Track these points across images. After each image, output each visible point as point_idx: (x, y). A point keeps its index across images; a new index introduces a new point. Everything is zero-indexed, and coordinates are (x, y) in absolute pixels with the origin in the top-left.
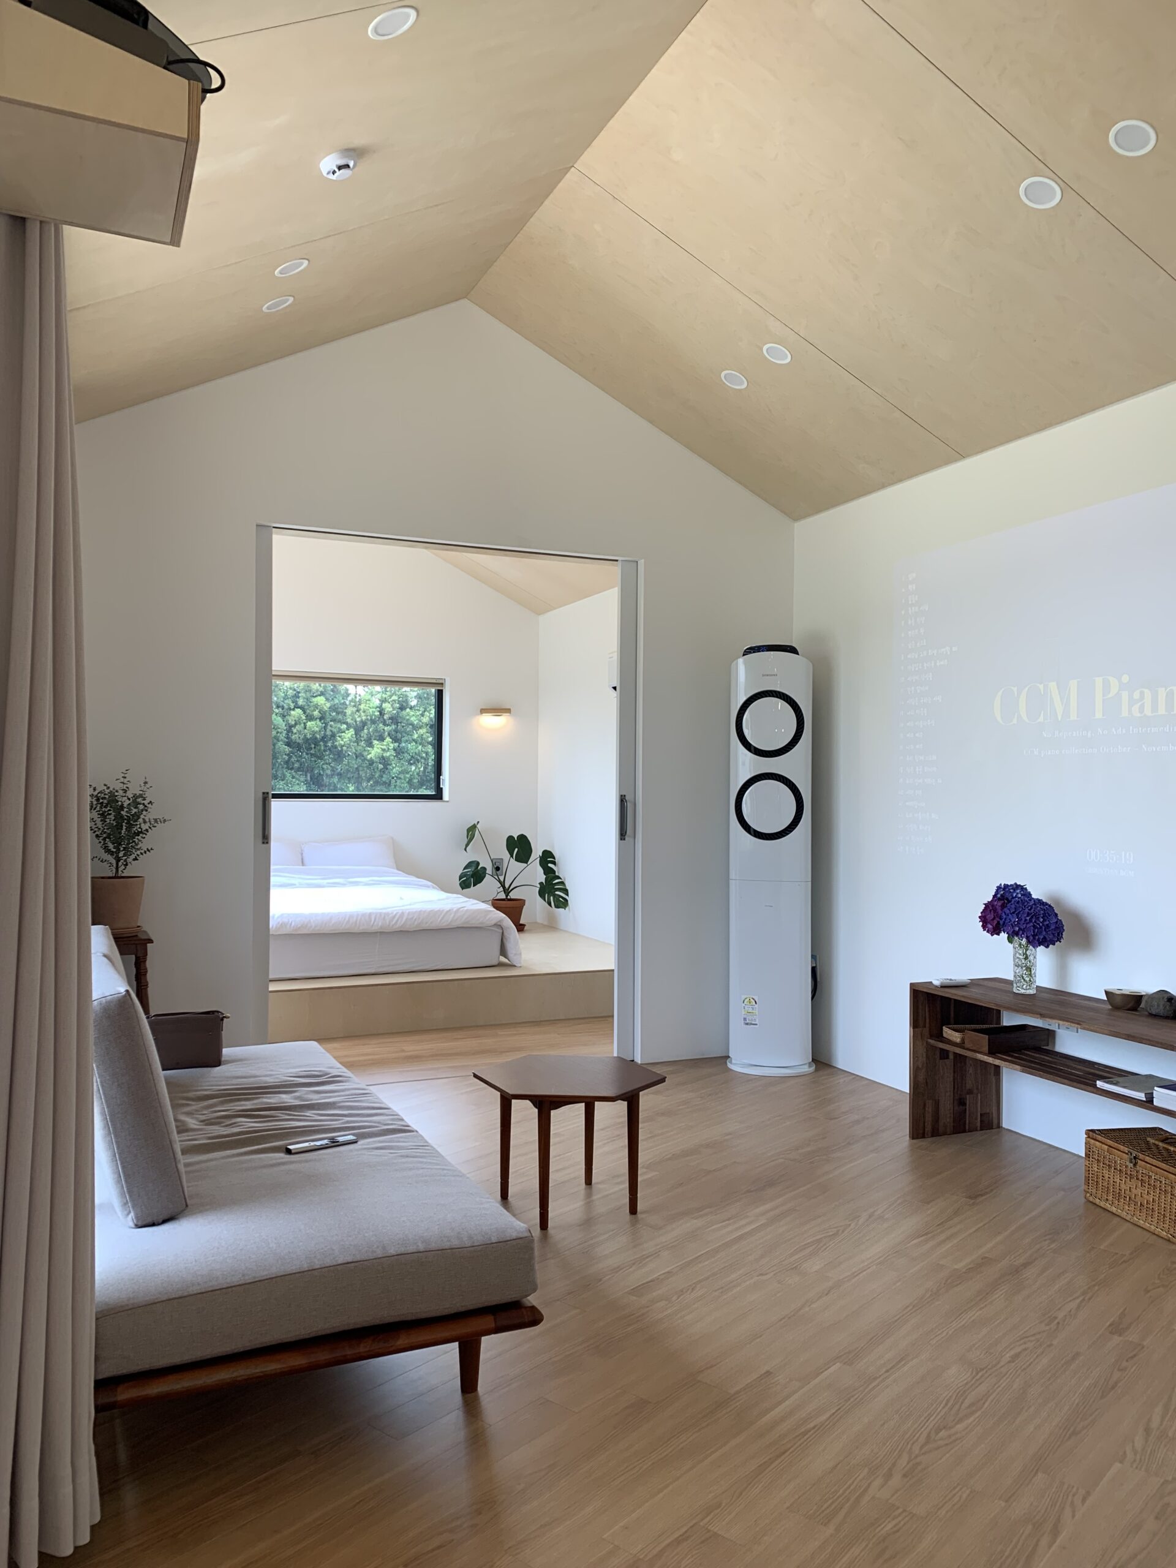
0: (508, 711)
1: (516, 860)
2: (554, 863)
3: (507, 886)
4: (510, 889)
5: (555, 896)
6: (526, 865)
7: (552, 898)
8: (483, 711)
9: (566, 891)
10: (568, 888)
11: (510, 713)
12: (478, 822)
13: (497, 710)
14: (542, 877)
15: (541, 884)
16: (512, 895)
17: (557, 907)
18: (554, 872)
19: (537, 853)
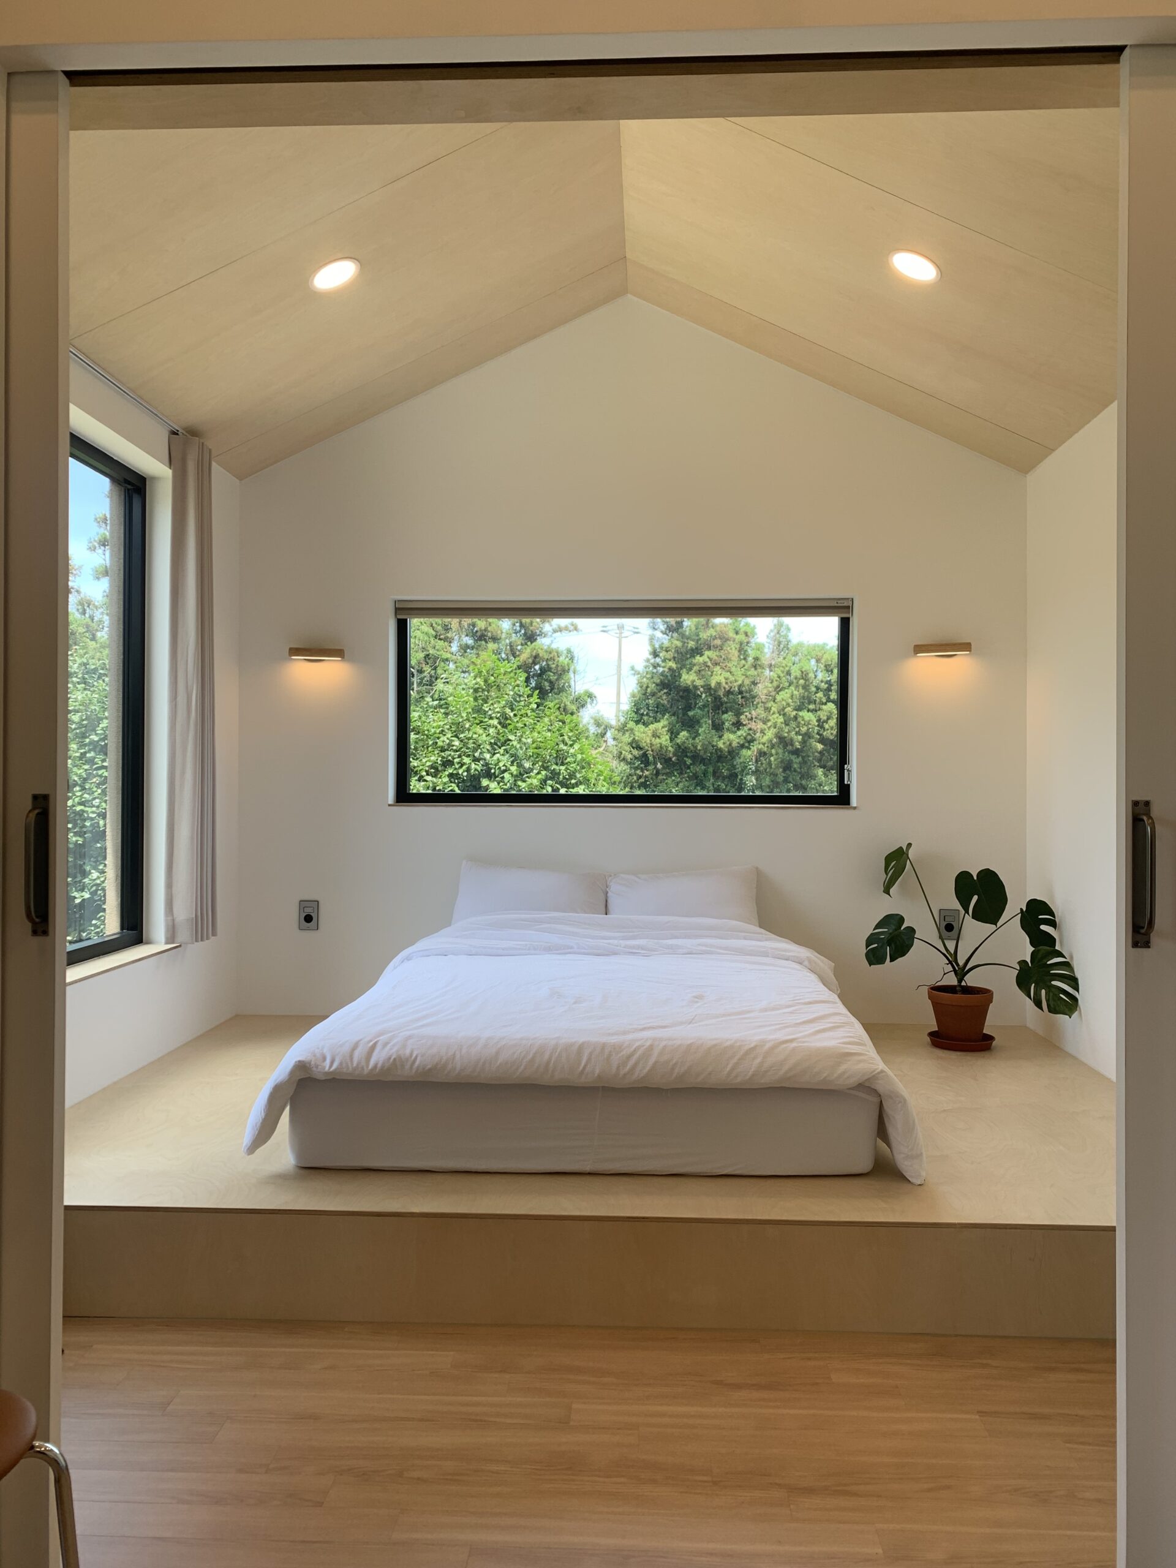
0: (966, 647)
1: (973, 918)
2: (1053, 924)
3: (961, 962)
4: (967, 969)
5: (1050, 989)
6: (993, 927)
7: (1043, 992)
8: (919, 649)
9: (1074, 982)
10: (1078, 975)
11: (970, 651)
12: (909, 845)
13: (947, 647)
14: (1026, 951)
15: (1023, 963)
16: (970, 980)
17: (1053, 1010)
18: (1051, 941)
19: (1015, 905)
